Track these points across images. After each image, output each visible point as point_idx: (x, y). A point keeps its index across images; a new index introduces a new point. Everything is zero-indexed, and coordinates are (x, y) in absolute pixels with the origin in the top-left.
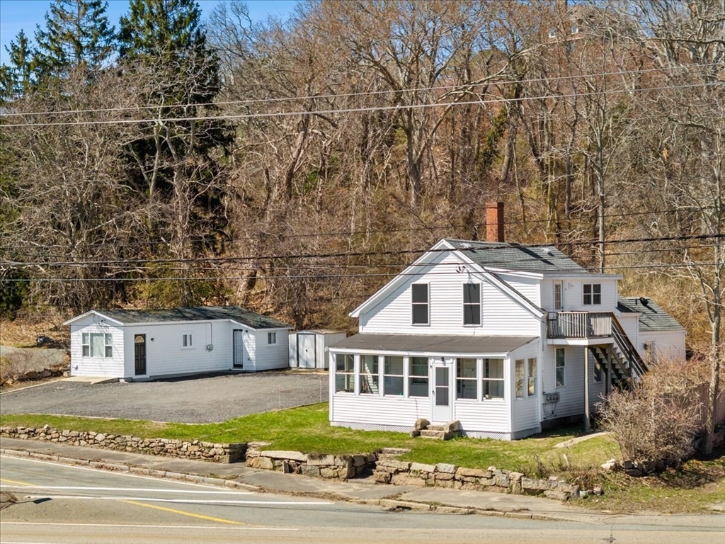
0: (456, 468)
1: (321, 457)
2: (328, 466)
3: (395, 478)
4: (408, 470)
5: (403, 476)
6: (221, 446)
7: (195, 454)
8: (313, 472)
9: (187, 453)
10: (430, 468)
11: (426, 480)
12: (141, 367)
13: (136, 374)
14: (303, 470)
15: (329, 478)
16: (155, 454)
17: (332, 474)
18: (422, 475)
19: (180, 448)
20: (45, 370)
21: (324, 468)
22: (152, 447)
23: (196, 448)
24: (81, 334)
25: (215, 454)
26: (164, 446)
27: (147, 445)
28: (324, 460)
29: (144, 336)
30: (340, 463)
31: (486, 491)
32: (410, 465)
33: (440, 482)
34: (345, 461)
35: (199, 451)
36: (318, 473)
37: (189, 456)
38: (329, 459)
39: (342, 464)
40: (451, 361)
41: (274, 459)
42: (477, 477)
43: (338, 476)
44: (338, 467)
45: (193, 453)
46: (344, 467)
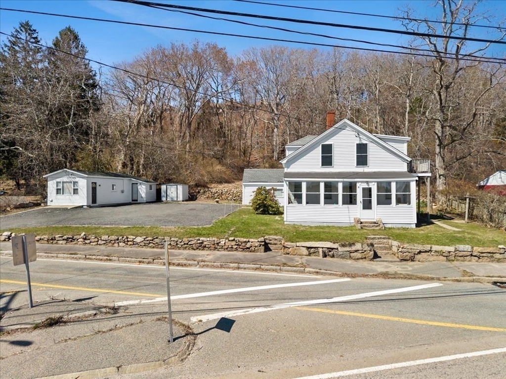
0: (472, 248)
1: (350, 245)
2: (356, 251)
3: (418, 257)
4: (430, 251)
5: (426, 255)
6: (257, 241)
7: (232, 248)
8: (344, 256)
9: (226, 247)
10: (452, 249)
11: (447, 257)
12: (94, 200)
14: (335, 255)
15: (358, 259)
16: (194, 249)
17: (360, 257)
18: (444, 254)
19: (218, 244)
20: (30, 202)
21: (353, 252)
22: (190, 245)
23: (234, 243)
24: (55, 182)
25: (251, 247)
26: (202, 243)
27: (186, 243)
28: (353, 247)
29: (95, 183)
30: (367, 248)
31: (501, 262)
32: (431, 248)
33: (459, 258)
34: (371, 247)
35: (236, 245)
36: (348, 256)
37: (227, 249)
38: (358, 246)
39: (369, 249)
40: (373, 183)
41: (308, 248)
42: (492, 253)
43: (365, 258)
44: (365, 251)
45: (230, 246)
46: (370, 251)
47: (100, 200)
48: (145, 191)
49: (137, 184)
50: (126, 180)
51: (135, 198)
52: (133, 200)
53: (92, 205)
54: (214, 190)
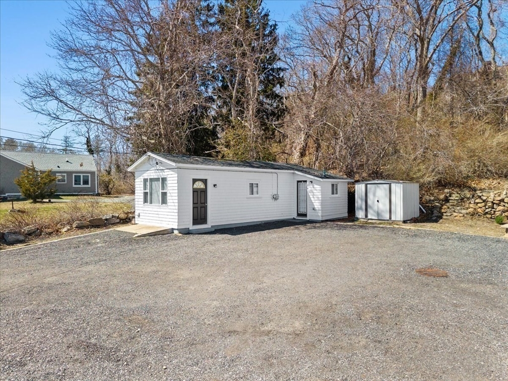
12: (200, 216)
13: (194, 224)
20: (113, 216)
24: (142, 180)
29: (205, 181)
47: (214, 218)
48: (320, 196)
49: (306, 181)
50: (284, 175)
51: (302, 211)
52: (299, 215)
53: (192, 227)
54: (491, 196)
